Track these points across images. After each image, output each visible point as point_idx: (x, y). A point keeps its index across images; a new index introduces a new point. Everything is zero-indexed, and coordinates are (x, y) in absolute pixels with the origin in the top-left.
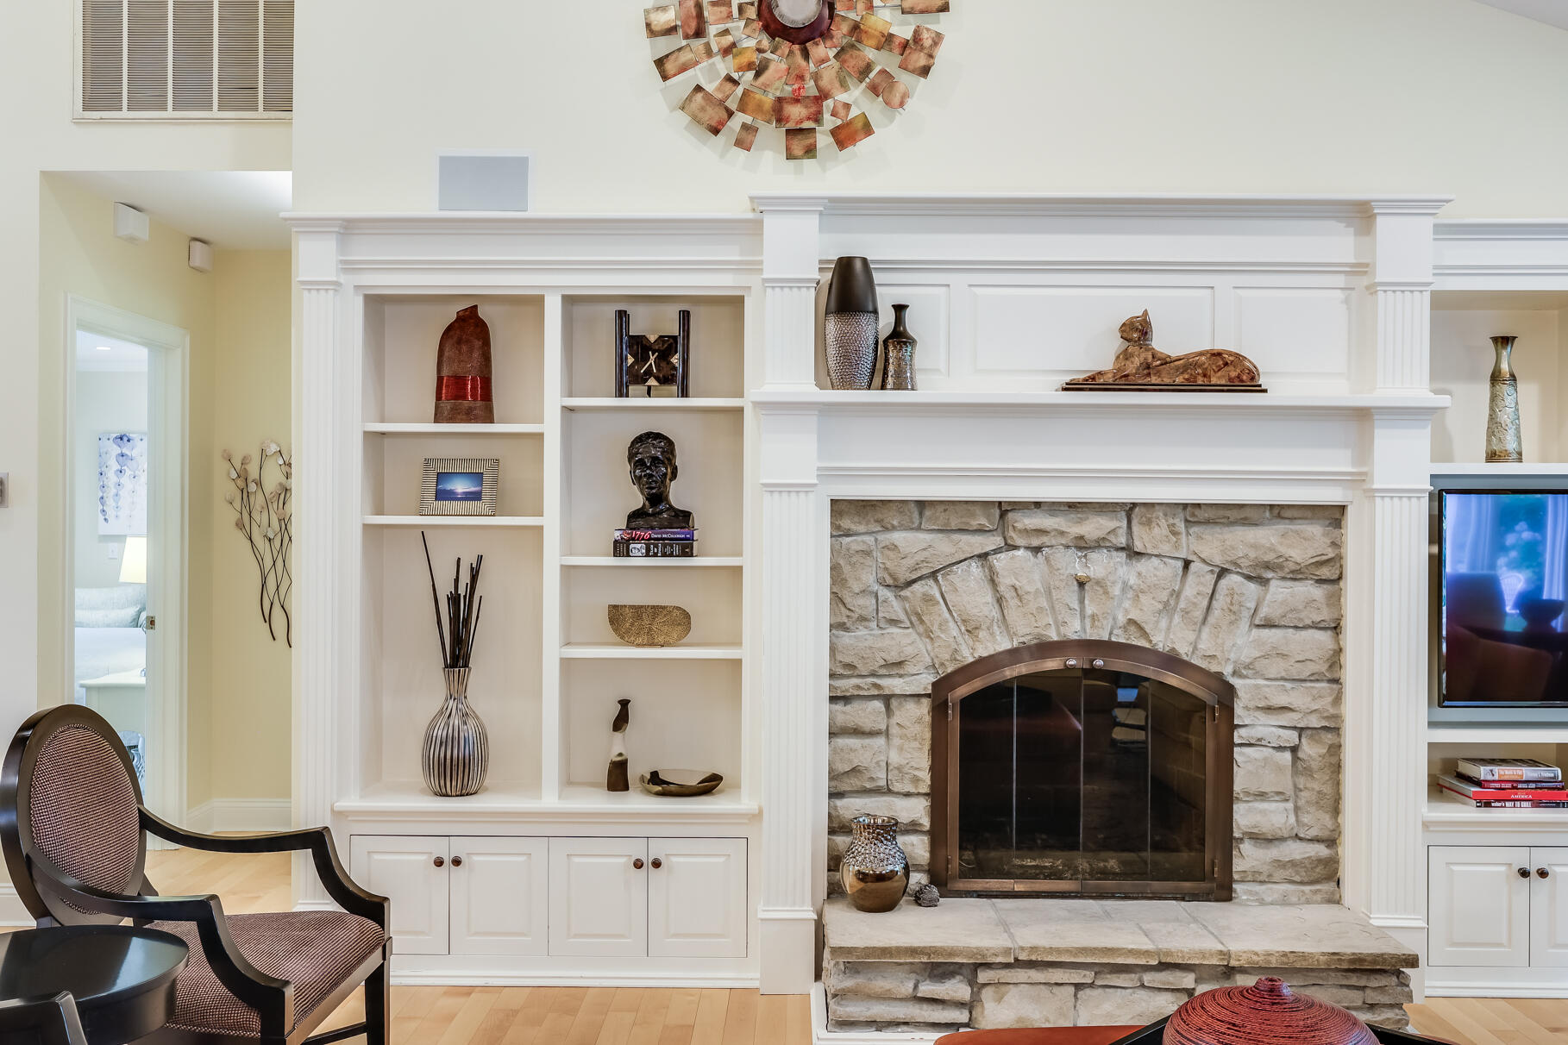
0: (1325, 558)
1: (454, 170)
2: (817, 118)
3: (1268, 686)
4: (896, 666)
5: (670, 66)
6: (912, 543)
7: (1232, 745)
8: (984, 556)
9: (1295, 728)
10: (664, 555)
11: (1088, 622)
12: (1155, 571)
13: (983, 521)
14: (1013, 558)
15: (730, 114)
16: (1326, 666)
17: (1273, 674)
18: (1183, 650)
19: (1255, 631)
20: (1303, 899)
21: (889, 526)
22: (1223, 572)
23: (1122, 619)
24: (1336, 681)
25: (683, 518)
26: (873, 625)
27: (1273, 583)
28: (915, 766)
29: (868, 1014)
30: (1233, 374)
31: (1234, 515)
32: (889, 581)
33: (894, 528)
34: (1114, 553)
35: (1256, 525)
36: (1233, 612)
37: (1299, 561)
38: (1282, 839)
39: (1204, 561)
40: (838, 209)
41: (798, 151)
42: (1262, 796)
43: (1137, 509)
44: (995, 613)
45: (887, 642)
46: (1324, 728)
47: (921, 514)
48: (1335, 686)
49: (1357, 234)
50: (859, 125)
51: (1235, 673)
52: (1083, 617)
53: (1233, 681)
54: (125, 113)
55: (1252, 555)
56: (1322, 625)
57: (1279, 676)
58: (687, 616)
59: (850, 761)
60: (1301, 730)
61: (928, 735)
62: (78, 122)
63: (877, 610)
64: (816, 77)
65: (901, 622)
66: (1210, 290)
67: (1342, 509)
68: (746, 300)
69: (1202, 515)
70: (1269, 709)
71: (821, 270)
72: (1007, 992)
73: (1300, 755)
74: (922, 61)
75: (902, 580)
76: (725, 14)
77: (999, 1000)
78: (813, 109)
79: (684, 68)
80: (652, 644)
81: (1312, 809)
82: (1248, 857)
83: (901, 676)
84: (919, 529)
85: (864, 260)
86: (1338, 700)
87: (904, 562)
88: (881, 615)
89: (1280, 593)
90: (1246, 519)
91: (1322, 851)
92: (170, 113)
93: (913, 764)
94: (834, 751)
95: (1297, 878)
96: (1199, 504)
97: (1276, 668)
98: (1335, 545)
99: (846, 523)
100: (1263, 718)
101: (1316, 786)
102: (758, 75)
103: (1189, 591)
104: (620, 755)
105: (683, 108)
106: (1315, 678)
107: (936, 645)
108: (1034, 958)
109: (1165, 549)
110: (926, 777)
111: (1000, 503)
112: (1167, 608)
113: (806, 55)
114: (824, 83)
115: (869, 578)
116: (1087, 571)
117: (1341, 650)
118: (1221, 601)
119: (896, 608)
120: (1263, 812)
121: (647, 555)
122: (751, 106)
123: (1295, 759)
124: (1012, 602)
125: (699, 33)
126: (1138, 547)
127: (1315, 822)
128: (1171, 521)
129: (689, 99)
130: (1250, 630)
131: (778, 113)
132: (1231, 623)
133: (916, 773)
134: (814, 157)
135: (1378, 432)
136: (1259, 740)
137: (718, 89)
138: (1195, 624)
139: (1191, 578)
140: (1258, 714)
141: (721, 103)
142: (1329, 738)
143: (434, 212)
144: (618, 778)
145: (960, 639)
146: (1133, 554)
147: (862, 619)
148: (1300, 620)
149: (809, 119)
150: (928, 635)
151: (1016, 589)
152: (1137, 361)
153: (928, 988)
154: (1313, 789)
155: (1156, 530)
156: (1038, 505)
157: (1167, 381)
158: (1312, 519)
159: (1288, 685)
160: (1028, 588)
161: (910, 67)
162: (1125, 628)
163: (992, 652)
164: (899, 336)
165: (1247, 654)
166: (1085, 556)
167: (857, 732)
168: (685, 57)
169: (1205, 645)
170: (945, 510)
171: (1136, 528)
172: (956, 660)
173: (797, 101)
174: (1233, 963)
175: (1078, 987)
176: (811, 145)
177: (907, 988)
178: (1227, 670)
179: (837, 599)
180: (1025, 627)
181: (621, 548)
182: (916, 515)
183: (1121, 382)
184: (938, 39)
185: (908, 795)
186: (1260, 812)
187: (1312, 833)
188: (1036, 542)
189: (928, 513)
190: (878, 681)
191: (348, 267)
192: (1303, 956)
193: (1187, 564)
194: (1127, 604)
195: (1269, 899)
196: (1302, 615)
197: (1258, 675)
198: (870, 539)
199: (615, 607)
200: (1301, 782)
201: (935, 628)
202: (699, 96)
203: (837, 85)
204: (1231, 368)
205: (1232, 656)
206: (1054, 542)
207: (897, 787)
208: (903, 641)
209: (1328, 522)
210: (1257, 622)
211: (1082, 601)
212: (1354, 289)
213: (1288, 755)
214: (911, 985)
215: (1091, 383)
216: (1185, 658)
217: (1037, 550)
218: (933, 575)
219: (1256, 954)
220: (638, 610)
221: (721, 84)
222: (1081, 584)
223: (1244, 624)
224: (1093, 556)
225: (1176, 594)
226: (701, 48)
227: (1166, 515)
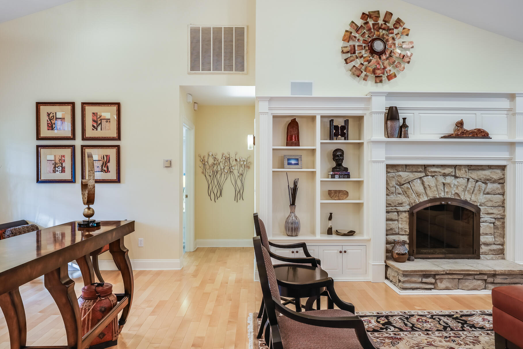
0: (501, 178)
1: (295, 86)
2: (383, 74)
3: (488, 208)
4: (401, 204)
5: (348, 61)
6: (405, 175)
7: (480, 222)
8: (420, 178)
9: (494, 218)
10: (343, 178)
11: (446, 193)
12: (463, 181)
13: (421, 170)
14: (428, 178)
15: (362, 72)
16: (502, 203)
17: (489, 205)
18: (468, 200)
19: (484, 195)
20: (496, 258)
21: (399, 171)
22: (477, 181)
23: (453, 193)
24: (504, 207)
25: (346, 169)
26: (395, 194)
27: (489, 184)
28: (405, 228)
29: (411, 286)
30: (483, 134)
31: (480, 168)
32: (399, 184)
33: (400, 171)
34: (452, 177)
35: (485, 170)
36: (479, 190)
37: (495, 178)
38: (491, 244)
39: (473, 179)
40: (390, 95)
41: (378, 81)
42: (486, 234)
43: (457, 167)
44: (424, 191)
45: (398, 198)
46: (501, 218)
47: (406, 168)
48: (503, 208)
49: (510, 101)
50: (393, 75)
51: (480, 205)
52: (444, 192)
53: (480, 207)
54: (201, 72)
55: (484, 177)
56: (500, 194)
57: (490, 206)
58: (348, 193)
59: (390, 227)
60: (495, 218)
61: (408, 221)
62: (189, 74)
63: (396, 191)
64: (383, 64)
65: (401, 194)
66: (475, 115)
67: (505, 166)
68: (365, 117)
69: (472, 168)
70: (488, 214)
71: (386, 110)
72: (443, 281)
73: (495, 224)
74: (408, 60)
75: (402, 184)
76: (361, 48)
77: (441, 282)
78: (383, 71)
79: (351, 61)
80: (339, 199)
81: (498, 237)
82: (483, 249)
83: (401, 206)
84: (405, 171)
85: (396, 107)
86: (504, 211)
87: (403, 179)
88: (396, 192)
89: (490, 186)
90: (483, 169)
91: (501, 247)
92: (212, 71)
93: (404, 227)
94: (387, 224)
95: (495, 254)
96: (472, 165)
97: (490, 204)
98: (503, 175)
99: (389, 170)
100: (487, 216)
101: (499, 232)
102: (369, 63)
103: (470, 185)
104: (331, 226)
105: (350, 71)
106: (499, 206)
107: (410, 199)
108: (450, 272)
109: (464, 176)
110: (408, 230)
111: (425, 165)
112: (464, 190)
113: (380, 58)
114: (385, 65)
115: (394, 183)
116: (445, 181)
117: (505, 199)
118: (477, 188)
119: (400, 190)
120: (487, 238)
121: (339, 178)
122: (368, 70)
123: (494, 225)
124: (428, 189)
125: (354, 53)
126: (457, 175)
127: (499, 240)
128: (465, 169)
129: (352, 68)
130: (483, 195)
131: (374, 72)
132: (479, 193)
133: (405, 229)
134: (382, 83)
135: (517, 148)
136: (486, 221)
137: (359, 66)
138: (471, 194)
139: (470, 183)
140: (485, 215)
141: (360, 70)
142: (502, 220)
143: (290, 96)
144: (330, 232)
145: (415, 198)
146: (456, 177)
147: (392, 193)
148: (495, 192)
149: (381, 73)
150: (408, 197)
151: (429, 186)
152: (460, 131)
153: (424, 280)
154: (499, 233)
155: (462, 172)
156: (434, 165)
157: (467, 136)
158: (498, 168)
159: (493, 208)
160: (432, 185)
161: (405, 61)
162: (454, 195)
163: (423, 201)
164: (404, 126)
165: (483, 201)
166: (445, 178)
167: (392, 220)
168: (352, 58)
169: (473, 198)
170: (412, 167)
171: (457, 171)
172: (415, 202)
173: (379, 69)
174: (497, 273)
175: (459, 279)
176: (381, 80)
177: (420, 280)
178: (478, 204)
179: (387, 188)
180: (432, 194)
181: (333, 176)
182: (405, 168)
183: (457, 136)
184: (412, 55)
185: (403, 235)
186: (486, 238)
187: (498, 243)
188: (433, 174)
189: (408, 168)
190: (396, 208)
191: (270, 109)
192: (513, 271)
193: (468, 179)
194: (455, 189)
195: (488, 259)
196: (496, 191)
197: (485, 205)
198: (394, 174)
199: (330, 190)
200: (495, 231)
201: (410, 195)
202: (354, 68)
203: (388, 65)
204: (482, 133)
205: (480, 201)
206: (438, 174)
207: (401, 233)
208: (402, 198)
209: (501, 169)
210: (485, 193)
211: (444, 188)
212: (508, 114)
213: (492, 224)
214: (421, 279)
215: (450, 136)
216: (469, 202)
217: (433, 176)
218: (409, 182)
219: (502, 271)
220: (336, 192)
221: (360, 65)
222: (444, 184)
223: (482, 193)
224: (447, 177)
225: (466, 187)
226: (355, 56)
227: (464, 168)
